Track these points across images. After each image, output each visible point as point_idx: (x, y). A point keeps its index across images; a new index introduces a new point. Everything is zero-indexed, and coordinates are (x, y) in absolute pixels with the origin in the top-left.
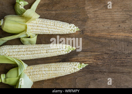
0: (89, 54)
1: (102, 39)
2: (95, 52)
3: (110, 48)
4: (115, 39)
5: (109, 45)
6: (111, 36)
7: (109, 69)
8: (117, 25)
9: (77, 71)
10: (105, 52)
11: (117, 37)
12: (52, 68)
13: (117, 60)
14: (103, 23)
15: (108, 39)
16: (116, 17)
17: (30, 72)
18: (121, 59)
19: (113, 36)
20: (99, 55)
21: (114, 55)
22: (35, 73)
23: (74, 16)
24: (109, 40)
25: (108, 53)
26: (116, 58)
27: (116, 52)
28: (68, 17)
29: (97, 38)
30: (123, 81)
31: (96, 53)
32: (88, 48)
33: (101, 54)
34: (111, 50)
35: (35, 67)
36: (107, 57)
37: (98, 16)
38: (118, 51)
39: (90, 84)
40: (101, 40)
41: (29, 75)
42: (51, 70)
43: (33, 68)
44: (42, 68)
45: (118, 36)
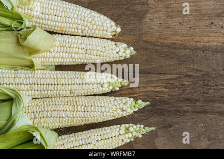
0: (155, 77)
1: (179, 48)
2: (166, 74)
3: (196, 65)
4: (204, 49)
5: (193, 60)
6: (196, 42)
7: (195, 106)
8: (208, 21)
9: (128, 114)
10: (185, 74)
11: (208, 44)
12: (79, 107)
13: (209, 88)
14: (180, 19)
15: (190, 49)
16: (205, 7)
17: (35, 111)
18: (217, 86)
19: (199, 42)
20: (173, 79)
21: (202, 79)
22: (45, 114)
23: (125, 7)
24: (192, 50)
25: (192, 76)
26: (207, 85)
27: (207, 74)
28: (113, 8)
29: (169, 47)
30: (221, 128)
31: (169, 76)
32: (153, 66)
33: (178, 78)
34: (197, 70)
35: (45, 103)
36: (189, 83)
37: (170, 6)
38: (210, 70)
39: (157, 136)
40: (177, 51)
41: (33, 117)
42: (76, 110)
43: (41, 105)
44: (58, 105)
45: (209, 42)
